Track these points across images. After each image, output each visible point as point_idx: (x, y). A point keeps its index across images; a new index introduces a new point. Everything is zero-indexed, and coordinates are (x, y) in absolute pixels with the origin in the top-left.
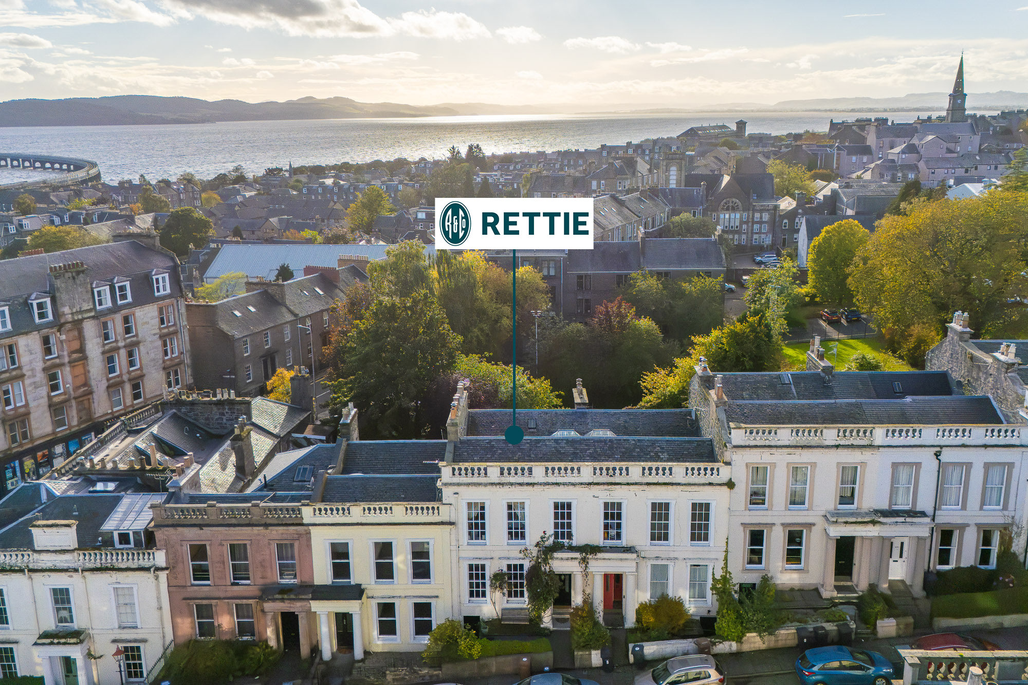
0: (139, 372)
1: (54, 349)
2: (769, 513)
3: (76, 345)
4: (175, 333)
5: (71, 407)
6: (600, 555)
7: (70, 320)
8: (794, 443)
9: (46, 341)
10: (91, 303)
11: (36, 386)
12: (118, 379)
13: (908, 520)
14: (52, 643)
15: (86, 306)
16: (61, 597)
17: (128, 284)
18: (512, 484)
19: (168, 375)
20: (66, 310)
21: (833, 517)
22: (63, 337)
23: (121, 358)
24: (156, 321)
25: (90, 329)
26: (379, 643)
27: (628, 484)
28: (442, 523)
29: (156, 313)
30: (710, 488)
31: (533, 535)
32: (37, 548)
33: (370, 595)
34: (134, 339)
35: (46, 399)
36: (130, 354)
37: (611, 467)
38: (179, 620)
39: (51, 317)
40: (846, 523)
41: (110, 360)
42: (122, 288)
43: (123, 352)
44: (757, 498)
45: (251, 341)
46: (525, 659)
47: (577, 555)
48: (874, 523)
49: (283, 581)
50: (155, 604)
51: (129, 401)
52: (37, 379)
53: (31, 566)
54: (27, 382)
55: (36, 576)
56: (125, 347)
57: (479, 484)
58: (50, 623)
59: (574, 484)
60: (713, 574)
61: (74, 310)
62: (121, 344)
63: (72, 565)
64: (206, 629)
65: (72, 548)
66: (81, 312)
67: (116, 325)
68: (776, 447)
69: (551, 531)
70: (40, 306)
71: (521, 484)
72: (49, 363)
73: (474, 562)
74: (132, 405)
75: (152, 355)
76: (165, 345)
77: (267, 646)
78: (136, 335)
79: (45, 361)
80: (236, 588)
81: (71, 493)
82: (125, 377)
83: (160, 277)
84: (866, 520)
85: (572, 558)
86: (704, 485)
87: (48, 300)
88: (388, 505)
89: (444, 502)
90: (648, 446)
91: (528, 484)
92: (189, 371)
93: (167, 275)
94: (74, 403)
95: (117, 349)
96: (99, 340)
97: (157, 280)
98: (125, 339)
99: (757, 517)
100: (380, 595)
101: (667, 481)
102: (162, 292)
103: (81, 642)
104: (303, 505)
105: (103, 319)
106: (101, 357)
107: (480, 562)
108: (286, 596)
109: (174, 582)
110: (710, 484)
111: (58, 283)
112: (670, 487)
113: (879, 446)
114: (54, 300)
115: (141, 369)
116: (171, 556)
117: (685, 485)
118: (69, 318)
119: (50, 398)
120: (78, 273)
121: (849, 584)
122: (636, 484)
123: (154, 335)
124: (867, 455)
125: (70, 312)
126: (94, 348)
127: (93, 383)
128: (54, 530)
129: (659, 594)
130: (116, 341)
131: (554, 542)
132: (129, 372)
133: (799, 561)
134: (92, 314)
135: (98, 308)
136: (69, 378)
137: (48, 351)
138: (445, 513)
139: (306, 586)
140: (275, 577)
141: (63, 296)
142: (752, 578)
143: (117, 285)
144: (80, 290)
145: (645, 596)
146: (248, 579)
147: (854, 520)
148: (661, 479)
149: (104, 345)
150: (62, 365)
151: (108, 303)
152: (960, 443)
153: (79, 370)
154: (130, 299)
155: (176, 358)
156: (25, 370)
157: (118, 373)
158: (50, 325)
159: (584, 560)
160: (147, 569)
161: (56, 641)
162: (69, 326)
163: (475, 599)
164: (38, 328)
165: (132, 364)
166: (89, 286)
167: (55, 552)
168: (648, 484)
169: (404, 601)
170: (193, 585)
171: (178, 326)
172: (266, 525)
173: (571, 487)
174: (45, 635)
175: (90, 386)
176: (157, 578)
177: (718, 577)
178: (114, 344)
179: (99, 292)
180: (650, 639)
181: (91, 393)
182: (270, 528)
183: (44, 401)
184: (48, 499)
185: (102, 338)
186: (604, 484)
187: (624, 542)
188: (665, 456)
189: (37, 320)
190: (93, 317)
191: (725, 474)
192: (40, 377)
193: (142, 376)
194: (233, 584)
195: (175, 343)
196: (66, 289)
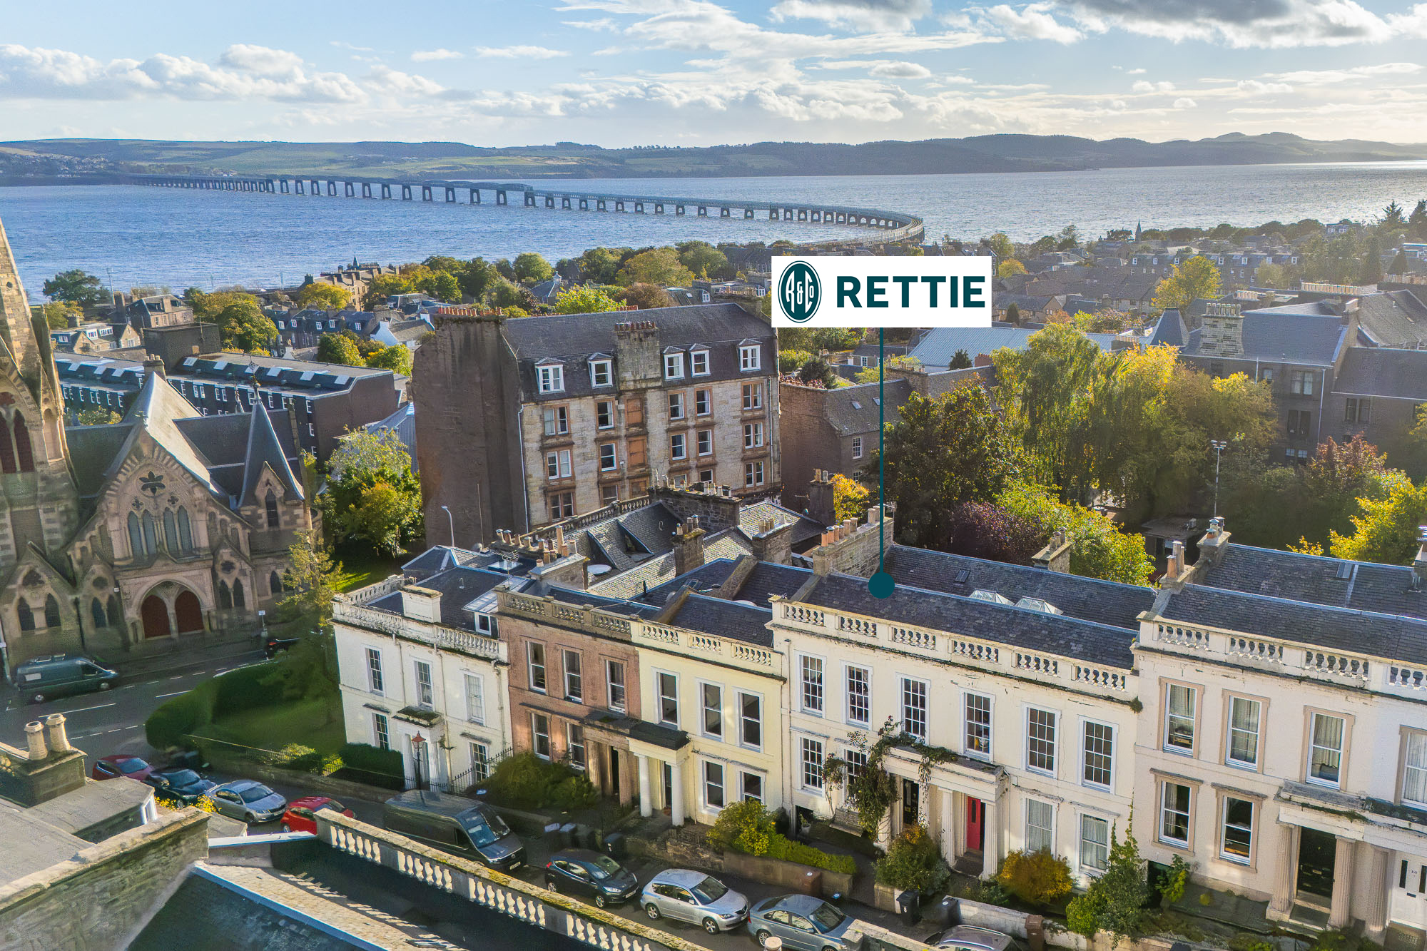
0: (711, 459)
1: (611, 419)
2: (1194, 762)
3: (636, 417)
4: (762, 418)
5: (623, 487)
6: (947, 765)
7: (632, 388)
8: (1234, 661)
9: (602, 408)
10: (659, 371)
11: (585, 457)
12: (683, 464)
13: (1415, 826)
14: (407, 720)
15: (653, 374)
16: (423, 672)
17: (707, 353)
18: (850, 642)
19: (749, 469)
20: (628, 376)
21: (1291, 793)
22: (622, 407)
23: (690, 440)
24: (739, 401)
25: (655, 401)
26: (705, 812)
27: (995, 673)
28: (772, 676)
29: (739, 392)
30: (1107, 703)
31: (877, 719)
32: (406, 615)
33: (697, 749)
34: (708, 419)
35: (596, 475)
36: (703, 437)
37: (976, 645)
38: (518, 727)
39: (610, 382)
40: (1304, 805)
41: (676, 440)
42: (700, 358)
43: (693, 434)
44: (1180, 736)
45: (865, 441)
46: (810, 874)
47: (918, 757)
48: (1352, 816)
49: (615, 708)
50: (497, 705)
52: (587, 450)
53: (401, 633)
54: (576, 451)
55: (403, 643)
56: (694, 427)
57: (813, 634)
58: (414, 701)
59: (923, 658)
60: (1114, 837)
61: (638, 378)
62: (691, 423)
63: (432, 640)
64: (544, 746)
65: (432, 621)
66: (646, 380)
67: (687, 400)
68: (1204, 660)
69: (899, 716)
70: (601, 368)
71: (859, 644)
72: (602, 434)
73: (810, 738)
75: (730, 442)
76: (748, 431)
77: (587, 780)
78: (711, 415)
79: (598, 431)
80: (568, 703)
82: (693, 463)
83: (749, 349)
84: (1340, 808)
85: (913, 761)
86: (1098, 697)
87: (609, 362)
88: (716, 638)
89: (775, 649)
90: (1062, 630)
91: (869, 646)
92: (776, 467)
93: (758, 348)
94: (627, 483)
95: (686, 428)
96: (666, 415)
97: (745, 352)
98: (697, 418)
99: (1178, 764)
100: (706, 752)
101: (1049, 680)
102: (750, 368)
103: (431, 726)
104: (631, 619)
105: (672, 392)
106: (665, 436)
107: (817, 740)
108: (605, 726)
109: (515, 683)
110: (1110, 699)
111: (622, 345)
112: (1050, 690)
113: (1376, 693)
114: (615, 363)
115: (713, 456)
116: (512, 651)
117: (1072, 691)
118: (631, 385)
119: (600, 473)
120: (647, 335)
121: (1324, 910)
122: (1005, 676)
123: (734, 417)
124: (1355, 704)
125: (632, 378)
126: (657, 423)
127: (653, 464)
128: (418, 597)
129: (1039, 846)
130: (686, 419)
131: (902, 734)
132: (698, 458)
133: (1245, 851)
134: (659, 384)
135: (668, 377)
136: (625, 455)
137: (603, 421)
138: (775, 664)
139: (633, 720)
140: (604, 700)
141: (626, 360)
142: (1164, 857)
143: (693, 354)
144: (647, 354)
145: (1016, 843)
146: (580, 696)
147: (1319, 804)
148: (1041, 675)
149: (670, 422)
150: (618, 438)
151: (680, 373)
153: (637, 447)
154: (708, 372)
155: (760, 448)
156: (575, 438)
157: (684, 456)
158: (607, 391)
159: (926, 766)
160: (489, 660)
161: (411, 719)
162: (629, 394)
163: (810, 786)
164: (594, 393)
165: (703, 448)
166: (658, 351)
167: (419, 621)
168: (1022, 679)
169: (731, 765)
170: (530, 690)
171: (767, 410)
172: (595, 635)
173: (920, 662)
174: (408, 711)
175: (649, 467)
176: (499, 673)
177: (1121, 842)
178: (683, 423)
179: (671, 361)
180: (974, 897)
181: (649, 476)
182: (598, 639)
183: (593, 477)
184: (446, 568)
185: (668, 413)
186: (963, 666)
187: (990, 758)
188: (1080, 648)
189: (594, 384)
190: (659, 388)
191: (1132, 687)
192: (592, 448)
193: (714, 465)
194: (567, 699)
195: (761, 430)
196: (631, 352)
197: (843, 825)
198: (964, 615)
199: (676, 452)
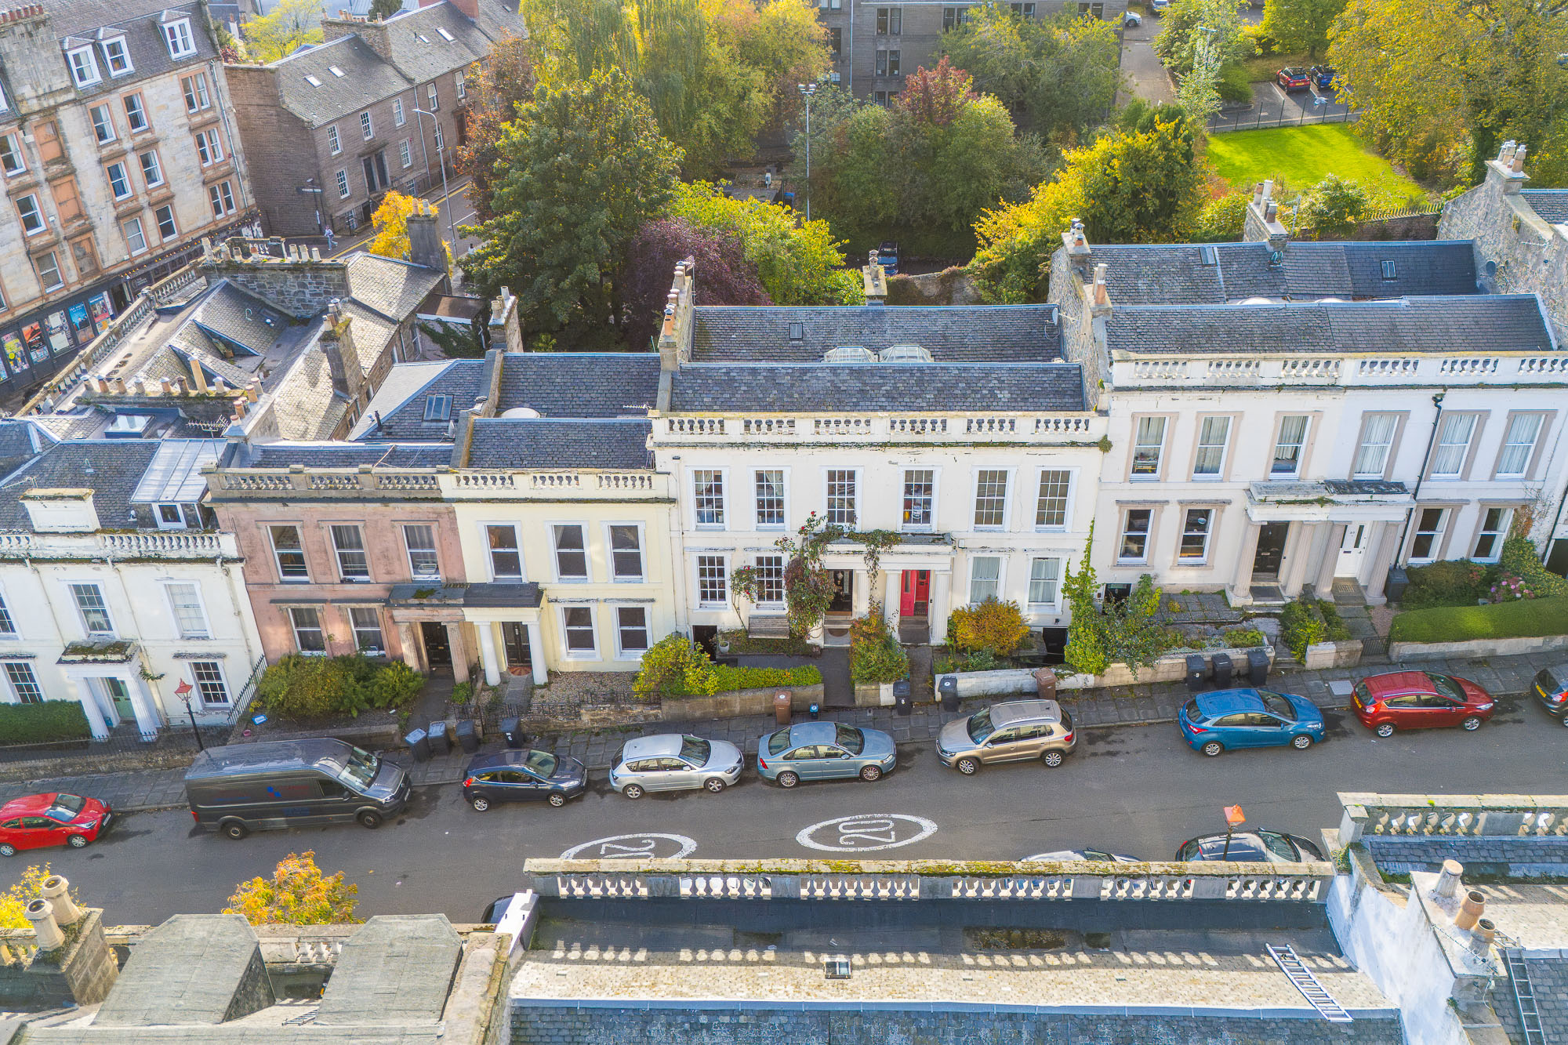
0: (164, 190)
1: (18, 159)
2: (1162, 485)
3: (53, 151)
4: (216, 121)
5: (63, 252)
6: (896, 548)
7: (37, 108)
8: (1212, 383)
10: (66, 77)
12: (131, 205)
13: (1376, 497)
14: (85, 661)
15: (58, 83)
16: (88, 597)
17: (122, 39)
18: (763, 445)
19: (213, 193)
20: (27, 91)
21: (1260, 493)
22: (30, 138)
23: (132, 169)
24: (181, 102)
25: (72, 121)
26: (570, 660)
27: (944, 445)
28: (657, 500)
29: (177, 90)
30: (1073, 450)
31: (795, 516)
32: (37, 529)
33: (553, 597)
34: (148, 135)
35: (21, 243)
36: (146, 162)
37: (918, 419)
38: (269, 630)
40: (1279, 502)
41: (114, 172)
42: (114, 49)
43: (133, 160)
44: (1145, 463)
45: (342, 130)
46: (782, 697)
47: (862, 547)
48: (1322, 502)
49: (419, 577)
50: (231, 609)
51: (154, 238)
53: (33, 554)
55: (44, 568)
56: (134, 149)
57: (713, 445)
58: (78, 633)
59: (858, 446)
60: (1068, 570)
61: (41, 92)
62: (127, 145)
63: (96, 554)
64: (311, 642)
65: (91, 529)
66: (52, 93)
67: (114, 112)
68: (1183, 389)
69: (823, 511)
71: (776, 445)
72: (14, 183)
73: (708, 554)
74: (161, 246)
75: (183, 162)
76: (201, 144)
77: (404, 668)
78: (149, 130)
79: (7, 180)
80: (348, 587)
81: (77, 436)
83: (175, 24)
84: (1310, 498)
85: (855, 552)
86: (1062, 445)
88: (573, 472)
89: (658, 469)
90: (979, 379)
91: (788, 445)
92: (246, 185)
93: (186, 21)
94: (66, 246)
95: (123, 154)
96: (92, 140)
97: (171, 30)
98: (132, 137)
99: (1142, 492)
100: (567, 598)
101: (1005, 439)
102: (182, 53)
103: (128, 659)
104: (439, 472)
105: (91, 105)
106: (98, 170)
107: (715, 554)
108: (425, 601)
109: (255, 578)
110: (1073, 444)
112: (1010, 450)
113: (1347, 388)
115: (166, 185)
116: (243, 543)
117: (1033, 445)
118: (34, 105)
119: (26, 240)
120: (37, 25)
121: (1273, 584)
122: (957, 444)
123: (181, 126)
124: (1325, 400)
125: (33, 94)
126: (84, 154)
127: (92, 212)
128: (59, 503)
129: (983, 596)
130: (118, 140)
131: (827, 527)
132: (148, 193)
133: (1200, 551)
134: (71, 96)
135: (80, 84)
136: (52, 207)
137: (8, 161)
138: (660, 486)
139: (455, 585)
140: (405, 571)
142: (1127, 576)
143: (104, 44)
144: (44, 54)
145: (963, 600)
146: (366, 573)
147: (1292, 498)
148: (996, 436)
149: (100, 148)
150: (37, 184)
151: (94, 77)
152: (1476, 381)
153: (65, 192)
154: (130, 67)
155: (220, 164)
157: (129, 193)
158: (5, 119)
159: (872, 556)
160: (212, 561)
161: (90, 658)
162: (35, 118)
163: (709, 602)
165: (150, 177)
166: (58, 47)
167: (68, 534)
168: (976, 445)
169: (603, 606)
170: (282, 583)
171: (218, 109)
172: (385, 501)
173: (855, 450)
174: (73, 649)
175: (88, 218)
176: (227, 572)
177: (1074, 574)
178: (116, 147)
179: (76, 57)
180: (967, 669)
181: (91, 229)
182: (392, 505)
183: (18, 247)
184: (44, 448)
185: (95, 136)
186: (906, 445)
187: (935, 526)
188: (1005, 395)
190: (74, 102)
191: (1098, 428)
192: (5, 206)
193: (170, 198)
194: (343, 582)
195: (216, 137)
196: (21, 53)
197: (761, 632)
198: (865, 384)
199: (119, 189)
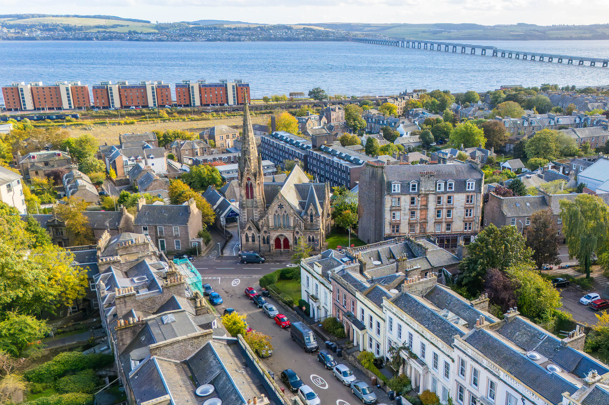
1: (415, 203)
3: (424, 203)
4: (473, 207)
5: (417, 225)
9: (413, 199)
10: (434, 188)
11: (405, 214)
12: (440, 220)
15: (431, 189)
16: (317, 287)
17: (454, 183)
19: (466, 224)
20: (423, 189)
22: (420, 199)
23: (444, 212)
24: (465, 201)
25: (432, 198)
26: (369, 349)
28: (382, 319)
29: (465, 197)
32: (314, 270)
33: (367, 332)
36: (449, 212)
38: (334, 310)
39: (416, 191)
41: (439, 212)
42: (451, 185)
43: (445, 210)
45: (517, 219)
49: (352, 313)
50: (330, 301)
51: (444, 230)
52: (406, 212)
53: (313, 274)
54: (402, 212)
55: (314, 278)
56: (446, 208)
57: (390, 311)
58: (314, 294)
61: (426, 190)
62: (444, 207)
63: (319, 279)
64: (338, 317)
65: (320, 274)
67: (444, 198)
70: (414, 186)
72: (412, 207)
73: (389, 339)
74: (445, 232)
75: (459, 215)
76: (467, 212)
78: (452, 205)
79: (410, 206)
82: (444, 220)
83: (471, 182)
87: (417, 184)
88: (372, 303)
89: (383, 312)
91: (402, 320)
92: (477, 225)
93: (474, 183)
94: (419, 225)
96: (435, 203)
97: (469, 183)
98: (447, 205)
102: (470, 189)
103: (316, 302)
105: (439, 195)
106: (434, 210)
107: (391, 340)
108: (349, 318)
109: (334, 297)
111: (422, 179)
114: (419, 184)
115: (452, 219)
116: (333, 289)
118: (424, 192)
119: (409, 220)
120: (431, 176)
123: (462, 206)
126: (432, 205)
128: (317, 266)
130: (443, 205)
132: (446, 219)
134: (434, 192)
135: (438, 190)
136: (419, 215)
137: (413, 203)
138: (383, 316)
139: (355, 319)
140: (351, 310)
141: (423, 184)
143: (448, 183)
144: (431, 182)
149: (437, 206)
150: (417, 209)
151: (443, 189)
153: (423, 213)
154: (453, 190)
155: (471, 218)
156: (402, 208)
158: (415, 194)
160: (329, 290)
161: (312, 298)
162: (423, 195)
164: (410, 194)
165: (449, 215)
166: (435, 181)
167: (317, 273)
169: (374, 339)
170: (336, 300)
171: (476, 204)
172: (349, 292)
175: (427, 220)
176: (330, 293)
178: (441, 206)
179: (439, 185)
181: (427, 223)
183: (407, 221)
184: (329, 257)
185: (437, 203)
189: (411, 191)
190: (434, 194)
192: (407, 212)
193: (452, 222)
194: (344, 306)
196: (425, 181)
198: (431, 317)
199: (438, 216)
